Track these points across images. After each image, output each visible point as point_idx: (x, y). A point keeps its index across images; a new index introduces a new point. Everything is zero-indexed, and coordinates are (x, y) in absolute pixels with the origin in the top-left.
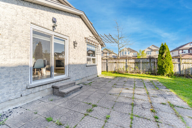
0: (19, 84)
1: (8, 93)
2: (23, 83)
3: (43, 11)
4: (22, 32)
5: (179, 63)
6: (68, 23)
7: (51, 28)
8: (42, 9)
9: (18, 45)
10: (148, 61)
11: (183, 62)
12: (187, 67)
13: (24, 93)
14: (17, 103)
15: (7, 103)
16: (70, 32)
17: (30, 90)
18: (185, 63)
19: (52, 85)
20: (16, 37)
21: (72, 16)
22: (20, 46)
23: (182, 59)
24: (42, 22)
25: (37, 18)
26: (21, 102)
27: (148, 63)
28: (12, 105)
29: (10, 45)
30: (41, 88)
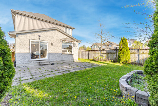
0: (26, 59)
1: (23, 61)
2: (27, 59)
3: (34, 34)
4: (27, 43)
5: (138, 53)
6: (47, 35)
7: (38, 39)
8: (34, 33)
9: (25, 47)
10: (115, 52)
11: (142, 52)
12: (146, 57)
13: (28, 63)
14: (26, 65)
15: (23, 64)
16: (49, 39)
17: (30, 62)
18: (143, 53)
19: (39, 61)
20: (25, 45)
21: (50, 31)
22: (26, 47)
23: (141, 50)
24: (34, 38)
25: (32, 37)
26: (27, 65)
27: (115, 53)
28: (24, 65)
29: (23, 47)
30: (34, 62)
